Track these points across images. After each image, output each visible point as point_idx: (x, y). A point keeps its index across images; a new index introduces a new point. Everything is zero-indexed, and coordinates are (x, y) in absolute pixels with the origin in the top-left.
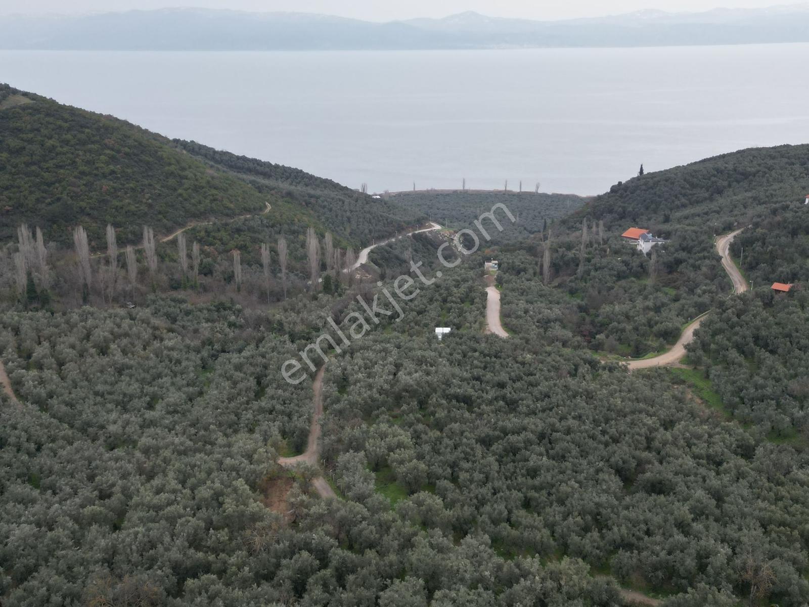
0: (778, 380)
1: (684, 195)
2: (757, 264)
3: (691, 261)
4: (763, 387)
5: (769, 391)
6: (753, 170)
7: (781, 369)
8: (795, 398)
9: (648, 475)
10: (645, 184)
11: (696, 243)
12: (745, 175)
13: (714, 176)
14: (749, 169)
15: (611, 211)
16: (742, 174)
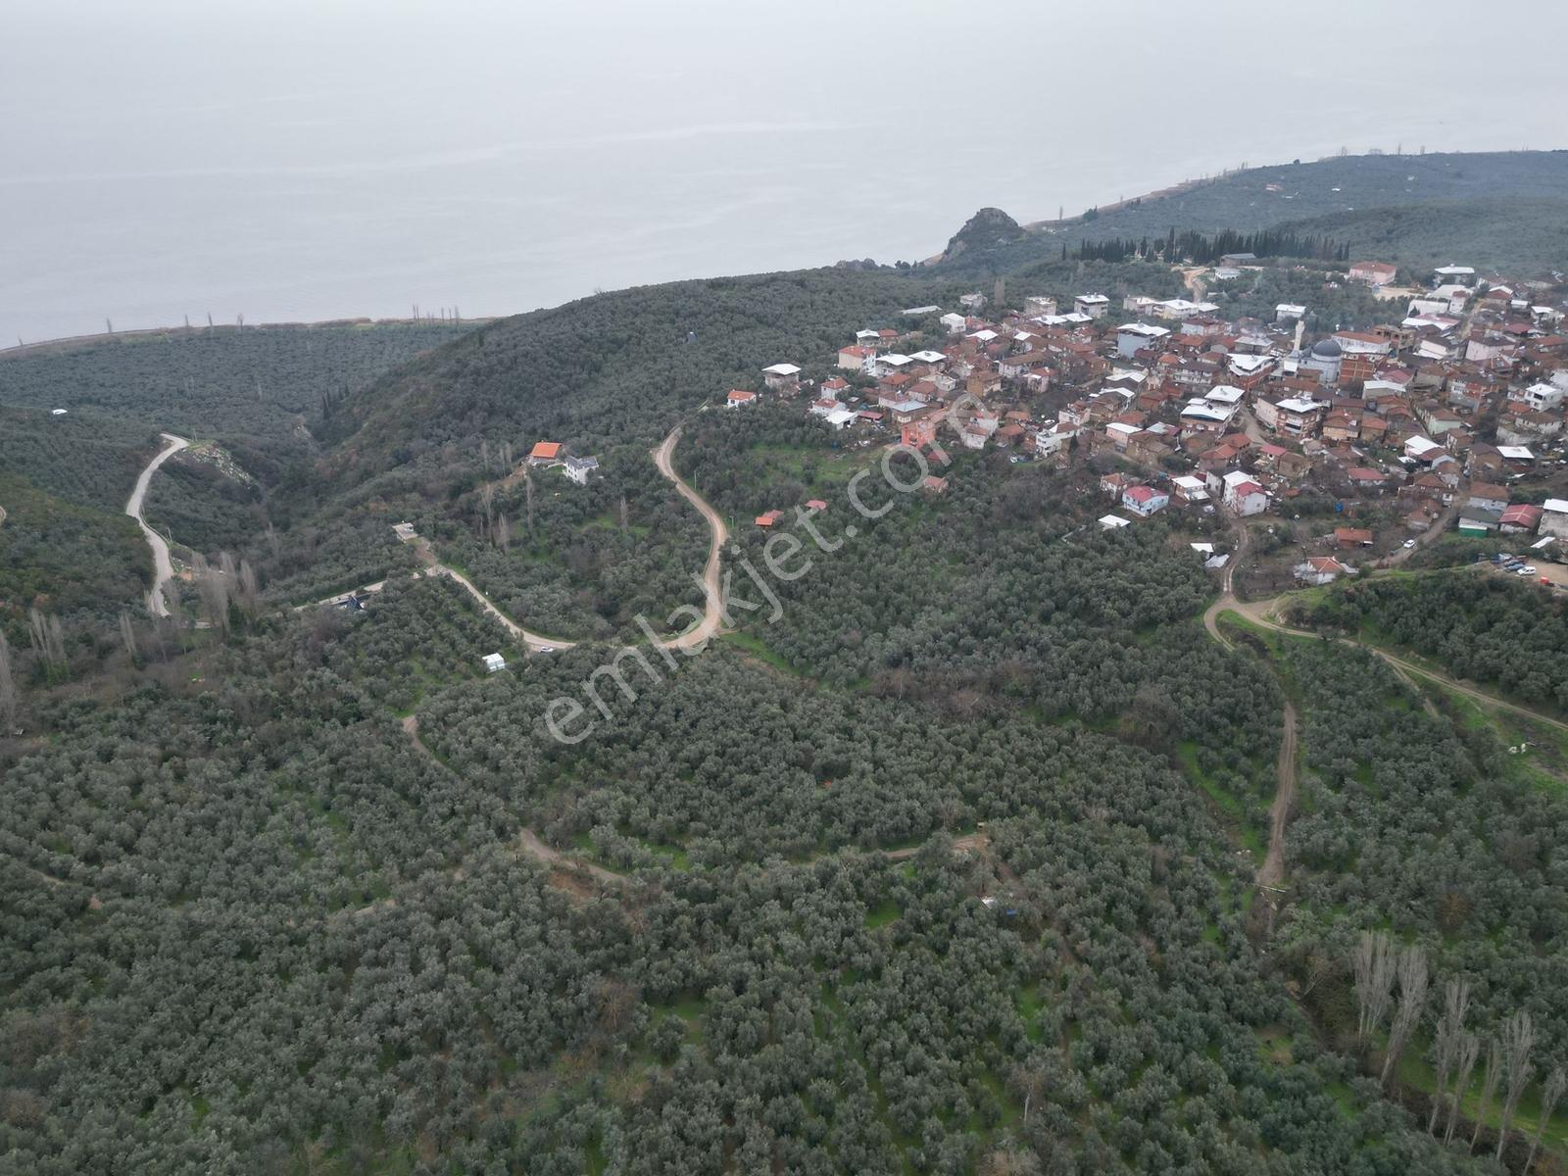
0: (825, 632)
1: (558, 377)
2: (720, 491)
3: (648, 493)
4: (819, 643)
5: (825, 646)
6: (625, 335)
7: (823, 622)
8: (851, 649)
9: (818, 761)
10: (500, 362)
11: (637, 466)
12: (618, 344)
13: (581, 346)
14: (620, 335)
15: (472, 406)
16: (612, 342)
